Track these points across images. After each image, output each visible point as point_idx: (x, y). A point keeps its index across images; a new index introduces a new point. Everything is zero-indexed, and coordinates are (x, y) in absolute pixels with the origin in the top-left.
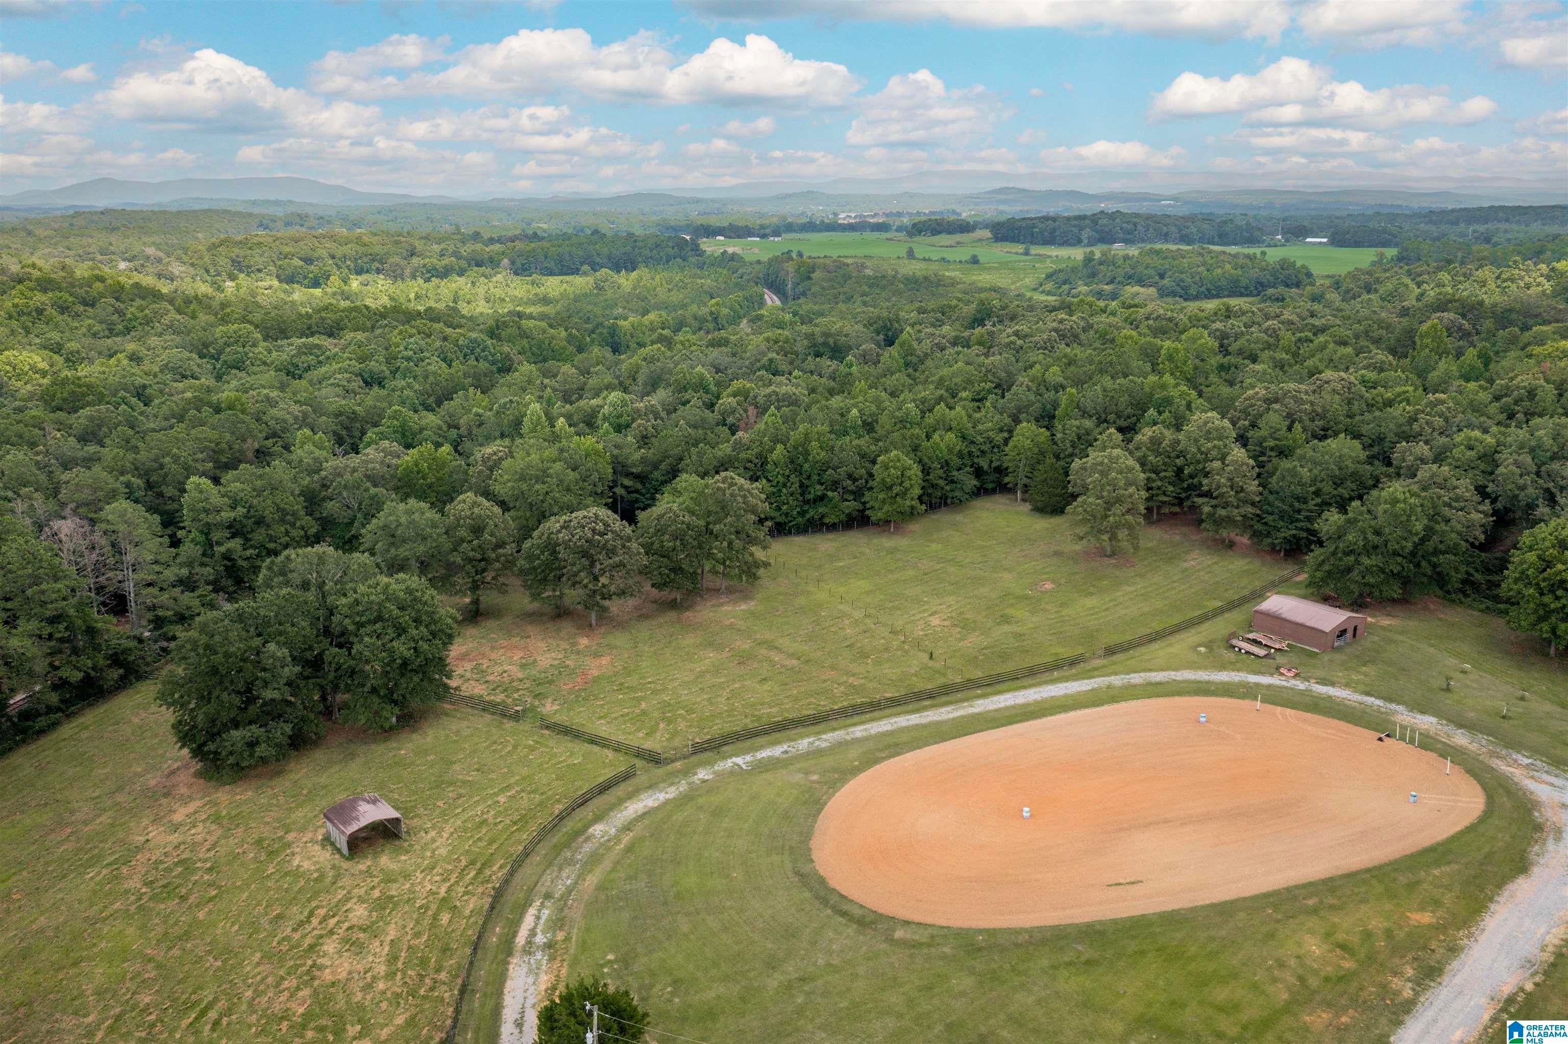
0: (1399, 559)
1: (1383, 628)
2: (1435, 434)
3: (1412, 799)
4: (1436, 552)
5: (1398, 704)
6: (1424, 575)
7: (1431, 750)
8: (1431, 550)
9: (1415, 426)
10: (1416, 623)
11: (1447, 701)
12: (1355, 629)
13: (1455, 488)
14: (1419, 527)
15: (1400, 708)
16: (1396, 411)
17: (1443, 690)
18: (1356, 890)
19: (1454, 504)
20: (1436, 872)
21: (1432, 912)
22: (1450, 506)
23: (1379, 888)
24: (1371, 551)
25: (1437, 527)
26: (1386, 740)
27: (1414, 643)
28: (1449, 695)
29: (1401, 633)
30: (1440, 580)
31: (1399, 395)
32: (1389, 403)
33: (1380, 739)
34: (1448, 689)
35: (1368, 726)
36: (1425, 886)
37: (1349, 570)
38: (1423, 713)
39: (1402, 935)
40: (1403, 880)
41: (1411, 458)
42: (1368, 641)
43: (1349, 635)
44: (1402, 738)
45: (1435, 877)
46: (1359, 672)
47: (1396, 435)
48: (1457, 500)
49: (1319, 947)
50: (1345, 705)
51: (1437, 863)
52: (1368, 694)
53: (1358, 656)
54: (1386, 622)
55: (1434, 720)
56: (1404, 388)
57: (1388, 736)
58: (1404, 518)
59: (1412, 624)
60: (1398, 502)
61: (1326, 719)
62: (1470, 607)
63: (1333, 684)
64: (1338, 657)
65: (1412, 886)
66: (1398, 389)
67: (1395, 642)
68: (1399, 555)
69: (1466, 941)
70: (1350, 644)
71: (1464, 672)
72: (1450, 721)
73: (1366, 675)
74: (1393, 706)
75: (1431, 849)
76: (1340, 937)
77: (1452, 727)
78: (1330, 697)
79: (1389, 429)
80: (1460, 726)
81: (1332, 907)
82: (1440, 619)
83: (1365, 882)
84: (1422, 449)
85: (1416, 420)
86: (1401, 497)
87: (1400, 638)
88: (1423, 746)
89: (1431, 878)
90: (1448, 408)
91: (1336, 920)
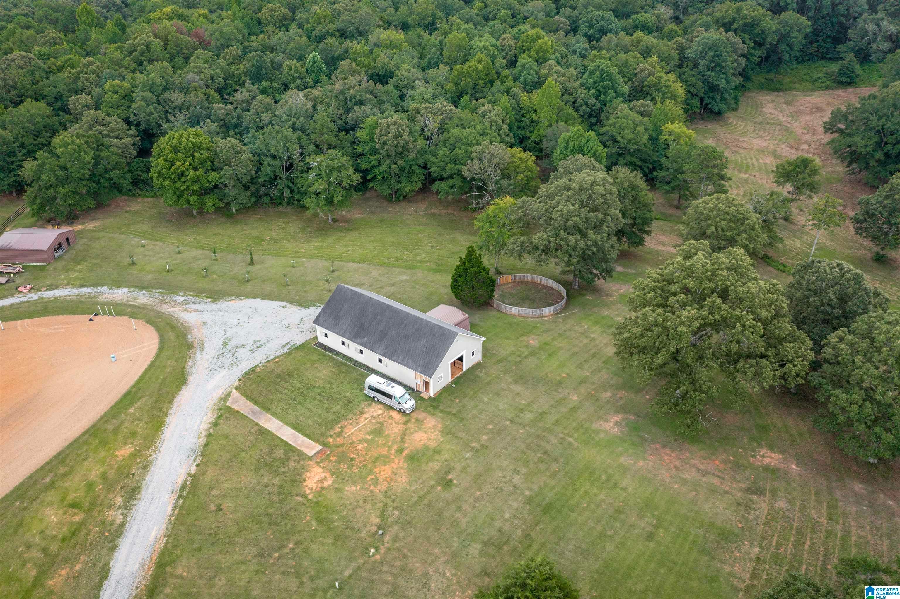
0: (84, 182)
1: (90, 231)
2: (93, 86)
3: (113, 360)
4: (107, 171)
5: (102, 286)
6: (105, 187)
7: (124, 315)
8: (103, 171)
9: (80, 83)
10: (112, 220)
11: (135, 272)
12: (67, 239)
13: (110, 123)
14: (88, 158)
15: (104, 289)
16: (64, 75)
17: (130, 265)
18: (79, 452)
19: (112, 134)
20: (131, 411)
21: (132, 443)
22: (108, 136)
23: (95, 442)
24: (64, 182)
25: (102, 154)
26: (96, 319)
27: (111, 235)
28: (133, 267)
29: (103, 230)
30: (116, 188)
31: (66, 62)
32: (60, 69)
33: (91, 320)
34: (133, 264)
35: (83, 313)
36: (126, 424)
37: (54, 198)
38: (119, 287)
39: (113, 472)
40: (111, 427)
41: (80, 107)
42: (79, 245)
43: (64, 245)
44: (105, 313)
45: (132, 414)
46: (75, 271)
47: (69, 91)
48: (112, 131)
49: (56, 514)
50: (67, 302)
51: (132, 404)
52: (82, 286)
53: (73, 259)
54: (91, 225)
55: (125, 290)
56: (69, 56)
57: (96, 315)
58: (76, 155)
59: (109, 221)
60: (69, 144)
61: (55, 317)
62: (146, 196)
63: (57, 287)
64: (59, 265)
65: (116, 431)
66: (64, 58)
67: (99, 239)
68: (83, 180)
69: (154, 456)
70: (68, 251)
71: (143, 246)
72: (135, 287)
73: (80, 271)
74: (100, 289)
75: (128, 394)
76: (71, 497)
77: (137, 291)
78: (56, 298)
79: (61, 88)
80: (142, 288)
81: (64, 475)
82: (126, 212)
83: (86, 443)
84: (85, 99)
85: (79, 78)
86: (70, 141)
87: (102, 234)
88: (119, 314)
89: (129, 417)
90: (97, 66)
91: (67, 484)
